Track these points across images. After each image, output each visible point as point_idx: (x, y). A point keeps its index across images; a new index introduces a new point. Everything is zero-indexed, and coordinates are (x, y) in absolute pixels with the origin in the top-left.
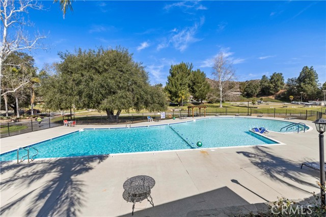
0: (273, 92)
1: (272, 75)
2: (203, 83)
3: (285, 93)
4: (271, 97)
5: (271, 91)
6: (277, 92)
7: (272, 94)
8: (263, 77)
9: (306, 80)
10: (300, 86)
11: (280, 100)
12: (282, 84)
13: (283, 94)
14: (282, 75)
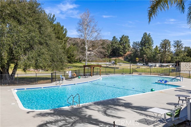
0: (122, 54)
1: (121, 37)
2: (63, 40)
3: (132, 55)
4: (121, 58)
5: (120, 53)
6: (125, 54)
7: (121, 56)
8: (113, 38)
9: (146, 44)
10: (142, 50)
11: (128, 61)
12: (129, 46)
13: (130, 55)
14: (128, 37)
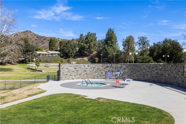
4: (86, 59)
5: (85, 52)
6: (92, 53)
7: (86, 56)
8: (80, 36)
10: (104, 48)
14: (96, 35)
